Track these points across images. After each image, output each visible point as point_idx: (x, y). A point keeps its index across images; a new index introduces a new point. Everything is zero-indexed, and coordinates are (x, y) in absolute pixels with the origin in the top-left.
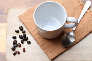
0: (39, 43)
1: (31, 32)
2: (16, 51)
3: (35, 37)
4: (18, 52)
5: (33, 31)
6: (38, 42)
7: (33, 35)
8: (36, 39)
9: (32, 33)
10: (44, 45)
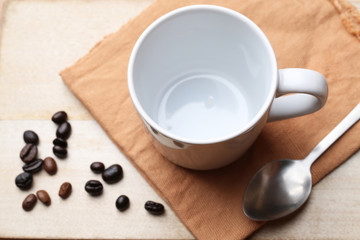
0: (162, 188)
1: (123, 144)
2: (34, 192)
3: (140, 162)
4: (41, 195)
5: (130, 137)
6: (158, 185)
7: (133, 153)
8: (149, 173)
9: (127, 148)
10: (181, 195)
